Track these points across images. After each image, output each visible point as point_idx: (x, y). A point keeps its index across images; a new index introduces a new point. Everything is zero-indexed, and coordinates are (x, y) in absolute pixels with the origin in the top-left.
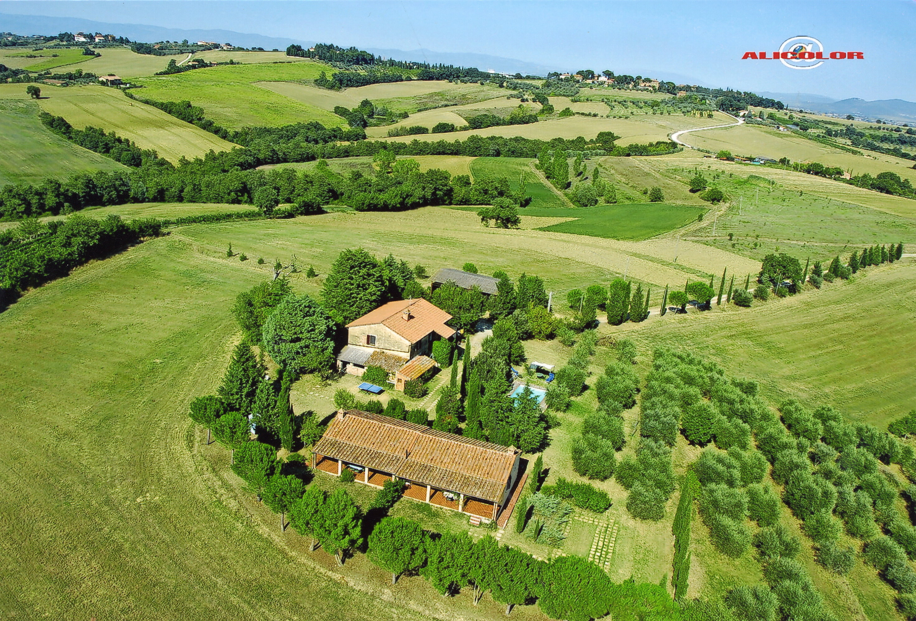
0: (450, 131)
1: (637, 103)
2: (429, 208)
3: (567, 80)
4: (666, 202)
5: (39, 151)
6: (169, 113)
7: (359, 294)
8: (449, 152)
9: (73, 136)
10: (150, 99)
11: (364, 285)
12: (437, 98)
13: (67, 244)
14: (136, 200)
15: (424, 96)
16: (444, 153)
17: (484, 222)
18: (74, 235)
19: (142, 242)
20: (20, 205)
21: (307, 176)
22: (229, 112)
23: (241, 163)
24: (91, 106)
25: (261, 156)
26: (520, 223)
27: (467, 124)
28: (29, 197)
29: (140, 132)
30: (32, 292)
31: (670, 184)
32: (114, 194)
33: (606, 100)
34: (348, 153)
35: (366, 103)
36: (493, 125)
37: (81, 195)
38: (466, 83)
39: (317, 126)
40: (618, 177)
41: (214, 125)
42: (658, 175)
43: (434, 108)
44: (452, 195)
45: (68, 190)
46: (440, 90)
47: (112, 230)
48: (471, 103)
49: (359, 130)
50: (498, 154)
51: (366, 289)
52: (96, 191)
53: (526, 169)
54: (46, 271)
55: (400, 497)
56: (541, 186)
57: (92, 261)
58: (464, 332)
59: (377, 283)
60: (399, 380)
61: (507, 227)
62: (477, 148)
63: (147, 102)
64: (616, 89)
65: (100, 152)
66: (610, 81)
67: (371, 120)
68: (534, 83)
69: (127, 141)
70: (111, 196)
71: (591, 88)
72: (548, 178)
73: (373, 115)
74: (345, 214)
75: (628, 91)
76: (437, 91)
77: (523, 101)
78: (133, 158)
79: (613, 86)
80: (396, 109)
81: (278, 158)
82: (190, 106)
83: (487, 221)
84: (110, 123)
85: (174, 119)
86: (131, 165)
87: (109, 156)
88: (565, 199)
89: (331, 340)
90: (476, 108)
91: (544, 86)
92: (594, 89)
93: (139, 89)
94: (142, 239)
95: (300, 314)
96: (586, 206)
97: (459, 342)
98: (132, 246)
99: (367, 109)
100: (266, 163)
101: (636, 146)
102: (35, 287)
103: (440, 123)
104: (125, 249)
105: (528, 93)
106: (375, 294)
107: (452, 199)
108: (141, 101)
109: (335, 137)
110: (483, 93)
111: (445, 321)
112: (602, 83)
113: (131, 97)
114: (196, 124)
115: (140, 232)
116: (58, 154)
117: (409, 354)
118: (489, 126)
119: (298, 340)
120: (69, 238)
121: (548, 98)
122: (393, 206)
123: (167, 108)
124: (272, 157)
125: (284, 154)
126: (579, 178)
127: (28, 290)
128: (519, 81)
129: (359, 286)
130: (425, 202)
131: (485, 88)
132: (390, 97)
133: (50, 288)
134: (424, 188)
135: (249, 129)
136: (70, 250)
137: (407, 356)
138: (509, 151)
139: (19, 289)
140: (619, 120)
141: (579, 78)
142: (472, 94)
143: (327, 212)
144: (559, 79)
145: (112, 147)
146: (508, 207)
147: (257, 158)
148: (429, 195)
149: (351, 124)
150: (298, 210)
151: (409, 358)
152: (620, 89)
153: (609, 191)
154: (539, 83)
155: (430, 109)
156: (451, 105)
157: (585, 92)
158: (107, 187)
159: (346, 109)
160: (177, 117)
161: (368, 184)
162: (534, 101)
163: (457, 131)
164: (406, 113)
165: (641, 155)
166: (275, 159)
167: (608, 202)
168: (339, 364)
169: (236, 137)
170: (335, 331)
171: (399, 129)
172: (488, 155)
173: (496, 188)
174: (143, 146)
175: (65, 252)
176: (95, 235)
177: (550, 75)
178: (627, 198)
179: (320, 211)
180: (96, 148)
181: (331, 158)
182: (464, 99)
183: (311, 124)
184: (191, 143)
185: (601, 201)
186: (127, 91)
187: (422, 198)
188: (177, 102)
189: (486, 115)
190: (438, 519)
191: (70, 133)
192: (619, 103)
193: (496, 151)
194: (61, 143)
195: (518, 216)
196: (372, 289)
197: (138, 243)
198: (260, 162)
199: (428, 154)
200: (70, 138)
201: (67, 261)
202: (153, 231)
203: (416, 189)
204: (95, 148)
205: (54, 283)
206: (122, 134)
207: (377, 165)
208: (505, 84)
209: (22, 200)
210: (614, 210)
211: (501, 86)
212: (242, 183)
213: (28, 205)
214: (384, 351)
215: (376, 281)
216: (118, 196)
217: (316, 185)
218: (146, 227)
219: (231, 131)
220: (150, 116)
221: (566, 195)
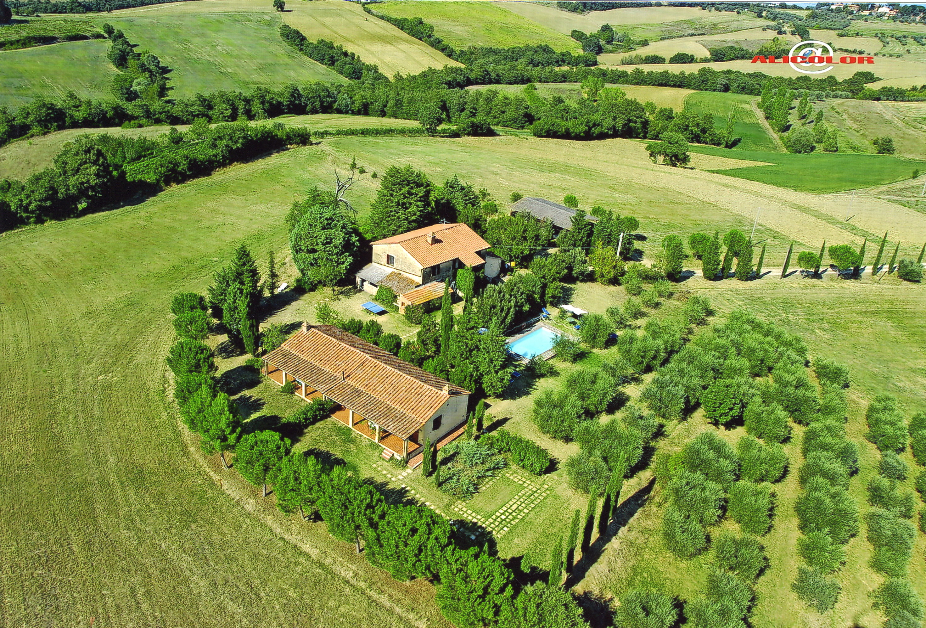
0: (690, 63)
1: (918, 40)
2: (619, 140)
3: (838, 11)
4: (896, 155)
5: (270, 61)
6: (402, 29)
7: (398, 213)
8: (672, 83)
9: (304, 48)
10: (387, 14)
11: (404, 204)
12: (685, 26)
13: (214, 146)
14: (339, 111)
15: (672, 24)
16: (666, 85)
17: (652, 158)
18: (220, 138)
19: (288, 149)
20: (227, 110)
21: (506, 98)
22: (461, 31)
23: (450, 81)
24: (327, 20)
25: (472, 76)
26: (689, 161)
27: (708, 55)
28: (237, 103)
29: (368, 47)
30: (174, 187)
31: (912, 135)
32: (318, 104)
33: (880, 35)
34: (565, 78)
35: (606, 28)
36: (737, 58)
37: (285, 103)
38: (720, 11)
39: (546, 49)
40: (850, 123)
41: (443, 43)
42: (900, 124)
43: (678, 37)
44: (647, 129)
45: (273, 98)
46: (691, 18)
47: (257, 135)
48: (721, 33)
49: (590, 55)
50: (726, 89)
51: (407, 208)
52: (300, 100)
53: (747, 107)
54: (189, 169)
55: (328, 416)
56: (756, 126)
57: (235, 163)
58: (516, 265)
59: (419, 203)
60: (403, 304)
61: (675, 165)
62: (703, 81)
63: (382, 18)
64: (898, 22)
65: (326, 64)
66: (892, 12)
67: (607, 46)
68: (797, 12)
69: (353, 54)
70: (315, 106)
71: (866, 20)
72: (767, 118)
73: (612, 41)
74: (517, 138)
75: (913, 24)
76: (686, 18)
77: (780, 33)
78: (354, 72)
79: (894, 19)
80: (636, 36)
81: (490, 79)
82: (421, 23)
83: (655, 158)
84: (342, 36)
85: (405, 35)
86: (352, 78)
87: (334, 69)
88: (779, 142)
89: (349, 256)
90: (723, 39)
91: (809, 16)
92: (869, 21)
93: (378, 5)
94: (289, 146)
95: (319, 226)
96: (800, 152)
97: (502, 275)
98: (278, 152)
99: (607, 34)
100: (477, 83)
101: (891, 90)
102: (178, 184)
103: (678, 54)
104: (269, 154)
105: (788, 25)
106: (415, 214)
107: (647, 133)
108: (377, 16)
109: (563, 61)
110: (737, 23)
111: (479, 249)
112: (881, 16)
113: (369, 12)
114: (426, 41)
115: (287, 139)
116: (286, 65)
117: (421, 278)
118: (732, 59)
119: (314, 251)
120: (215, 140)
121: (810, 30)
122: (576, 134)
123: (400, 24)
124: (484, 77)
125: (498, 75)
126: (803, 121)
127: (171, 186)
128: (781, 11)
129: (398, 204)
130: (615, 134)
131: (741, 17)
132: (635, 23)
133: (190, 185)
134: (615, 118)
135: (475, 48)
136: (215, 152)
137: (419, 280)
138: (738, 87)
139: (163, 184)
140: (890, 59)
141: (855, 9)
142: (725, 24)
143: (498, 135)
144: (829, 10)
145: (337, 60)
146: (677, 143)
147: (468, 77)
148: (619, 125)
149: (584, 49)
150: (465, 130)
151: (421, 283)
152: (902, 22)
153: (830, 137)
154: (804, 14)
155: (674, 38)
156: (699, 35)
157: (858, 25)
158: (311, 97)
159: (583, 33)
160: (409, 34)
161: (566, 110)
162: (793, 33)
163: (697, 62)
164: (646, 40)
165: (894, 100)
166: (486, 79)
167: (827, 151)
168: (358, 280)
169: (462, 56)
170: (357, 247)
171: (633, 57)
172: (714, 90)
173: (698, 124)
174: (367, 60)
175: (211, 152)
176: (239, 139)
177: (820, 5)
178: (851, 148)
179: (491, 133)
180: (323, 60)
181: (548, 82)
182: (714, 29)
183: (540, 47)
184: (414, 60)
185: (820, 148)
186: (366, 6)
187: (611, 129)
188: (409, 18)
189: (732, 47)
190: (352, 445)
191: (302, 45)
192: (897, 39)
193: (724, 85)
194: (291, 54)
195: (687, 153)
196: (413, 209)
197: (284, 150)
198: (469, 82)
199: (649, 84)
200: (301, 50)
201: (211, 162)
202: (300, 139)
203: (606, 118)
204: (321, 61)
205: (196, 181)
206: (349, 48)
207: (585, 92)
208: (764, 14)
209: (231, 105)
210: (831, 158)
211: (760, 16)
212: (441, 101)
213: (235, 110)
214: (401, 272)
215: (417, 201)
216: (322, 106)
217: (513, 108)
218: (295, 135)
219: (457, 49)
220: (383, 32)
221: (781, 138)
